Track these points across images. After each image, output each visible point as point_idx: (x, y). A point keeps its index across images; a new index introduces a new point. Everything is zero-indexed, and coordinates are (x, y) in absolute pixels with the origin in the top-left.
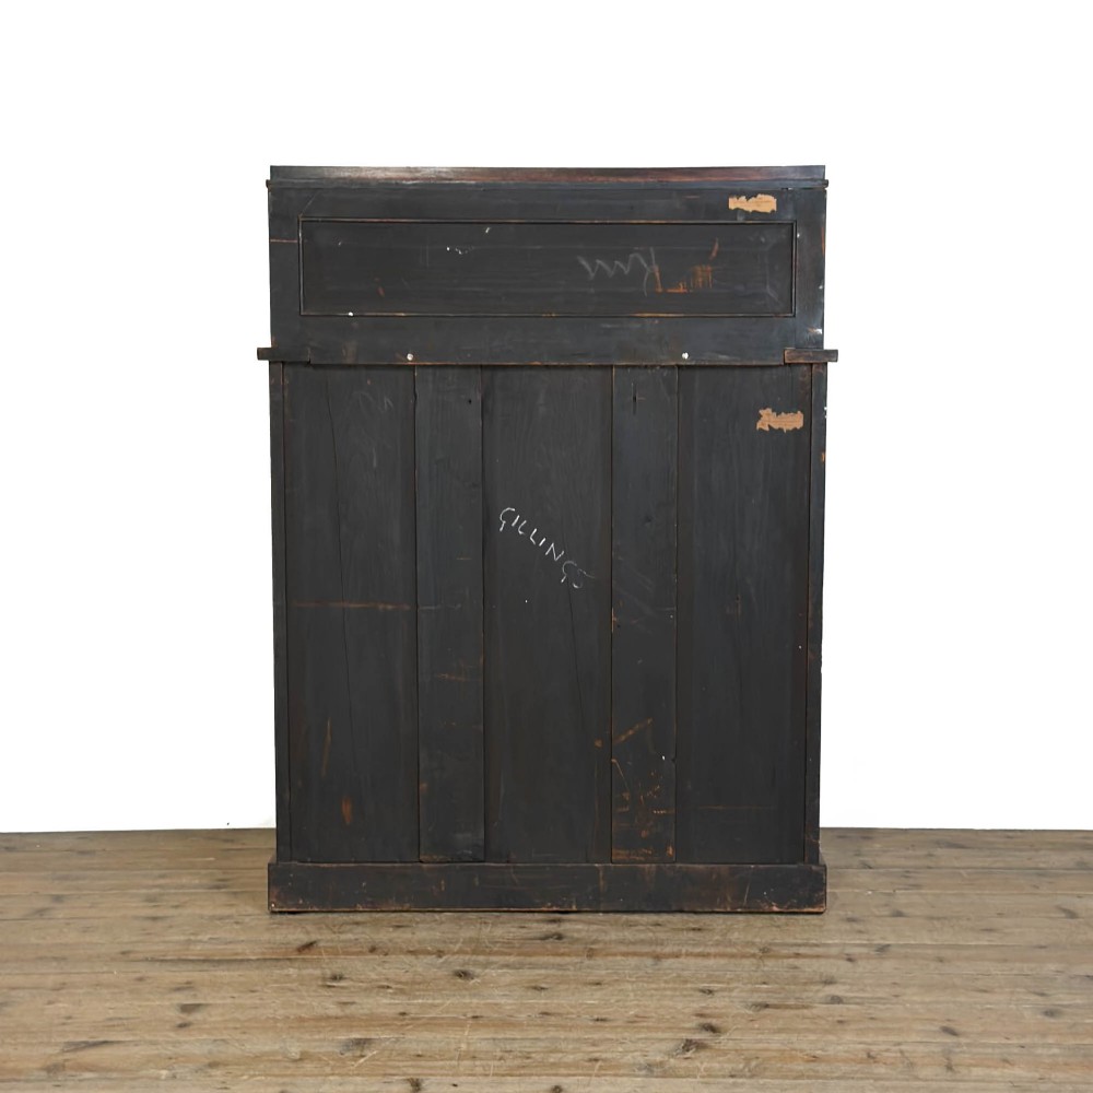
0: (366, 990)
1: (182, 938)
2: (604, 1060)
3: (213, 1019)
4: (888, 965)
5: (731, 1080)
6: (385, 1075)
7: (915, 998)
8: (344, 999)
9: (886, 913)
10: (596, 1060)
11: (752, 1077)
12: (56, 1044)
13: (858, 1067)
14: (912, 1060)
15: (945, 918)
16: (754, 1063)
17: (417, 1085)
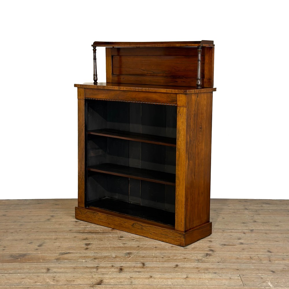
0: (129, 240)
1: (84, 227)
2: (187, 258)
3: (93, 247)
4: (253, 235)
5: (218, 264)
6: (136, 262)
7: (261, 243)
8: (124, 243)
9: (252, 221)
10: (185, 258)
11: (223, 263)
12: (57, 253)
13: (248, 260)
14: (261, 259)
15: (266, 223)
16: (223, 259)
17: (144, 264)
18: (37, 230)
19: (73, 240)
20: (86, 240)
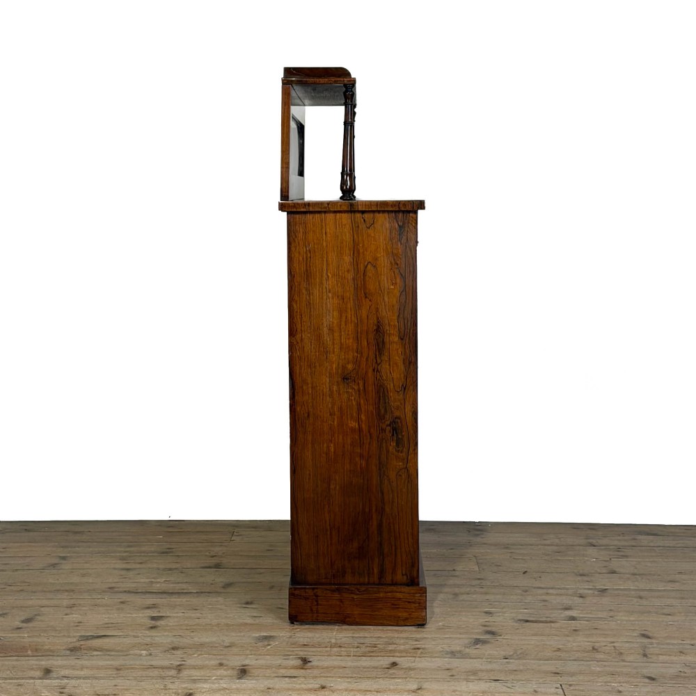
2: (423, 649)
3: (171, 624)
4: (605, 600)
5: (505, 660)
6: (284, 655)
7: (624, 618)
9: (605, 571)
11: (517, 659)
12: (74, 637)
13: (587, 654)
14: (621, 651)
15: (643, 574)
17: (305, 661)
18: (21, 588)
19: (118, 609)
20: (153, 610)
